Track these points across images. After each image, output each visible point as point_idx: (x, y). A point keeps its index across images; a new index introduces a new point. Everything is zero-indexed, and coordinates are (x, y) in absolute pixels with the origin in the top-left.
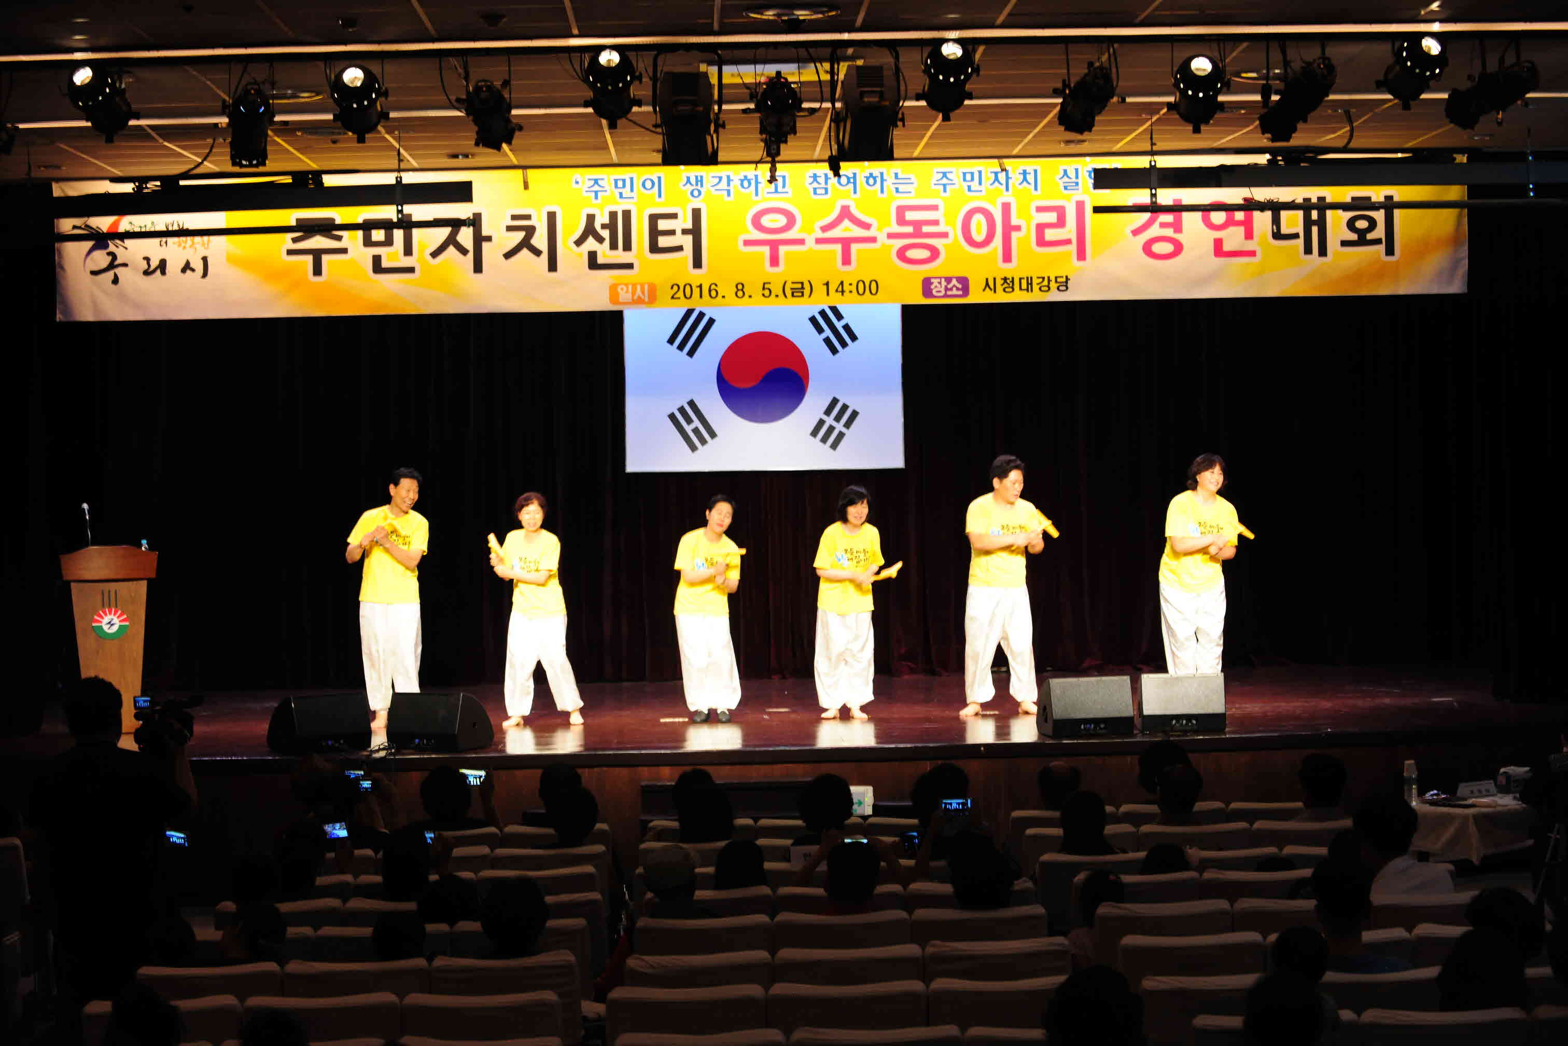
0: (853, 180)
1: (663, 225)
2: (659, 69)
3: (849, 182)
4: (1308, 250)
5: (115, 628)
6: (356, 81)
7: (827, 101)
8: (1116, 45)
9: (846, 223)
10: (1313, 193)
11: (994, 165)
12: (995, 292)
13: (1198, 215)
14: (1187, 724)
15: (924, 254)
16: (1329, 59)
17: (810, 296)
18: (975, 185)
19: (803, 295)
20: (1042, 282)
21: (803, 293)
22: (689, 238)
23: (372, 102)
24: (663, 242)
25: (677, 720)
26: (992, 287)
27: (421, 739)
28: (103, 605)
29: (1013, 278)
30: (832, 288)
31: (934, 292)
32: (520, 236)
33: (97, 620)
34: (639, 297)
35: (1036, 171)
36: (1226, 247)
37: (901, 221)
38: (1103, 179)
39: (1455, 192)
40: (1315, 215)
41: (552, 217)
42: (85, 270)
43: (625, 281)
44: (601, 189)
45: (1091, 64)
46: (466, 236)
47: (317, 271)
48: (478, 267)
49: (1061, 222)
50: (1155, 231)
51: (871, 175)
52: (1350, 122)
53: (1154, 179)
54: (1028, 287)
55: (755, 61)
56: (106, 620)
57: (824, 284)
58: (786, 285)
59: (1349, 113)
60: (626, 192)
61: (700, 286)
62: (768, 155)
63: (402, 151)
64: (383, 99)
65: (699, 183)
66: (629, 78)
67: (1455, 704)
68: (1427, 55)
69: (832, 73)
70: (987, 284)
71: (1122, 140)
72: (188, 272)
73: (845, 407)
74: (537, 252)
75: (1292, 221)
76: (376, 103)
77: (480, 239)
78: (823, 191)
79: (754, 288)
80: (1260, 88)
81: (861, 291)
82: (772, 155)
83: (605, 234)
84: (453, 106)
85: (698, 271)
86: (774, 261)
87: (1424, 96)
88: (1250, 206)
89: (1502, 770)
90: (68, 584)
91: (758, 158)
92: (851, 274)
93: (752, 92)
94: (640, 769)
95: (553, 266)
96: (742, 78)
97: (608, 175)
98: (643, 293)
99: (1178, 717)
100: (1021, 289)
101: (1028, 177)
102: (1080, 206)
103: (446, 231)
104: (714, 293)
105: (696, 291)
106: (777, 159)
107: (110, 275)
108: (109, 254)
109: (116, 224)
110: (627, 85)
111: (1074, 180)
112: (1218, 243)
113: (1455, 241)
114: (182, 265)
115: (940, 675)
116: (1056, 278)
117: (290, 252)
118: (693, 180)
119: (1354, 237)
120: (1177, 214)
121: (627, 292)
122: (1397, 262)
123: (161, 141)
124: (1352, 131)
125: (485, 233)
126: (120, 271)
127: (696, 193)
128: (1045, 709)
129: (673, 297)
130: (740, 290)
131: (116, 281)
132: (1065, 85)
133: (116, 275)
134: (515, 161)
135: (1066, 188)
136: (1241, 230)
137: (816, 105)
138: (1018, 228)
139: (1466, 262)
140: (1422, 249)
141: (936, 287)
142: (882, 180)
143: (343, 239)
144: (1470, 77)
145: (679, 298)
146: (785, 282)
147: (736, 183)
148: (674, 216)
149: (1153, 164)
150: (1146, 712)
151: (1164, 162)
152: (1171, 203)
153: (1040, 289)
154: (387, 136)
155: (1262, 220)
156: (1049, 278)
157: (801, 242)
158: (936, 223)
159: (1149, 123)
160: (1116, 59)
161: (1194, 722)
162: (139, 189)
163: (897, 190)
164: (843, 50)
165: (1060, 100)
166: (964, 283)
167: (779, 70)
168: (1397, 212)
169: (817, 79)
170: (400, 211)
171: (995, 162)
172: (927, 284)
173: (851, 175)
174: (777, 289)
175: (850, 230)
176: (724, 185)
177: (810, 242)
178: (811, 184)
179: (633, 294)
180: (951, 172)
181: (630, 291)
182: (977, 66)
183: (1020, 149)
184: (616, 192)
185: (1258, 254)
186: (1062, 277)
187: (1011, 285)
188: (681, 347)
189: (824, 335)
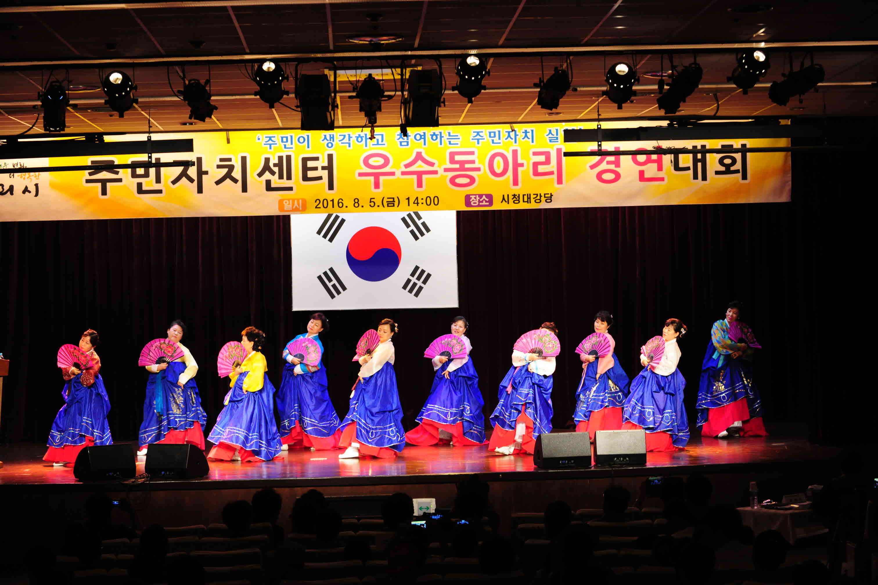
0: (423, 137)
1: (310, 164)
2: (299, 72)
3: (421, 138)
4: (695, 177)
6: (118, 80)
7: (399, 91)
8: (571, 58)
9: (420, 162)
10: (699, 143)
11: (507, 127)
12: (508, 203)
13: (630, 157)
14: (623, 460)
15: (466, 181)
16: (699, 65)
17: (398, 206)
18: (496, 140)
19: (394, 206)
20: (536, 197)
21: (394, 204)
22: (326, 172)
23: (128, 93)
24: (310, 174)
25: (320, 459)
26: (507, 200)
27: (166, 472)
29: (519, 195)
30: (412, 201)
31: (472, 204)
32: (225, 171)
34: (296, 207)
35: (532, 131)
36: (646, 176)
37: (452, 161)
38: (569, 136)
39: (783, 142)
40: (699, 156)
41: (244, 160)
43: (288, 198)
44: (273, 143)
45: (556, 69)
46: (192, 171)
47: (104, 192)
48: (200, 190)
49: (548, 162)
50: (604, 166)
51: (433, 134)
52: (717, 101)
53: (600, 137)
54: (528, 200)
55: (356, 68)
57: (406, 199)
58: (384, 200)
59: (716, 96)
60: (288, 145)
61: (333, 200)
62: (369, 123)
63: (151, 119)
64: (134, 91)
65: (332, 139)
66: (280, 78)
67: (786, 447)
68: (757, 62)
69: (402, 75)
70: (504, 199)
71: (583, 112)
72: (27, 193)
73: (423, 272)
74: (235, 181)
75: (686, 160)
76: (130, 93)
77: (201, 173)
78: (406, 144)
79: (364, 201)
80: (657, 82)
81: (429, 203)
82: (372, 123)
83: (276, 169)
84: (175, 94)
85: (331, 192)
86: (377, 185)
87: (756, 86)
88: (659, 151)
89: (810, 487)
91: (364, 124)
92: (422, 193)
93: (354, 86)
94: (296, 489)
95: (245, 189)
96: (348, 78)
97: (277, 135)
98: (299, 205)
99: (618, 456)
100: (524, 201)
101: (528, 134)
102: (559, 151)
103: (180, 169)
104: (341, 205)
105: (330, 203)
106: (375, 125)
110: (280, 82)
111: (555, 136)
112: (642, 173)
113: (784, 171)
114: (23, 188)
116: (545, 194)
117: (88, 181)
118: (328, 138)
119: (723, 169)
120: (617, 156)
121: (289, 204)
122: (749, 184)
123: (7, 115)
124: (718, 106)
125: (204, 169)
127: (330, 145)
128: (538, 451)
129: (316, 207)
130: (356, 202)
132: (541, 81)
134: (221, 126)
135: (550, 141)
136: (655, 165)
137: (392, 93)
138: (522, 165)
139: (790, 183)
140: (764, 175)
141: (473, 200)
142: (441, 137)
143: (119, 173)
144: (783, 75)
145: (320, 208)
146: (384, 198)
147: (353, 139)
148: (317, 159)
149: (599, 126)
150: (598, 453)
151: (606, 125)
152: (613, 150)
153: (535, 201)
154: (143, 112)
155: (667, 159)
156: (540, 194)
157: (393, 174)
158: (473, 162)
159: (597, 102)
160: (571, 66)
161: (627, 459)
163: (450, 142)
164: (409, 60)
165: (539, 90)
166: (490, 197)
167: (370, 73)
168: (749, 155)
169: (393, 78)
170: (150, 157)
171: (508, 126)
172: (468, 198)
173: (422, 134)
174: (378, 202)
175: (422, 167)
176: (346, 140)
177: (398, 174)
178: (398, 139)
179: (293, 204)
180: (482, 132)
181: (291, 203)
182: (489, 70)
183: (522, 118)
184: (282, 145)
185: (666, 179)
186: (548, 194)
187: (518, 199)
188: (325, 236)
189: (410, 229)
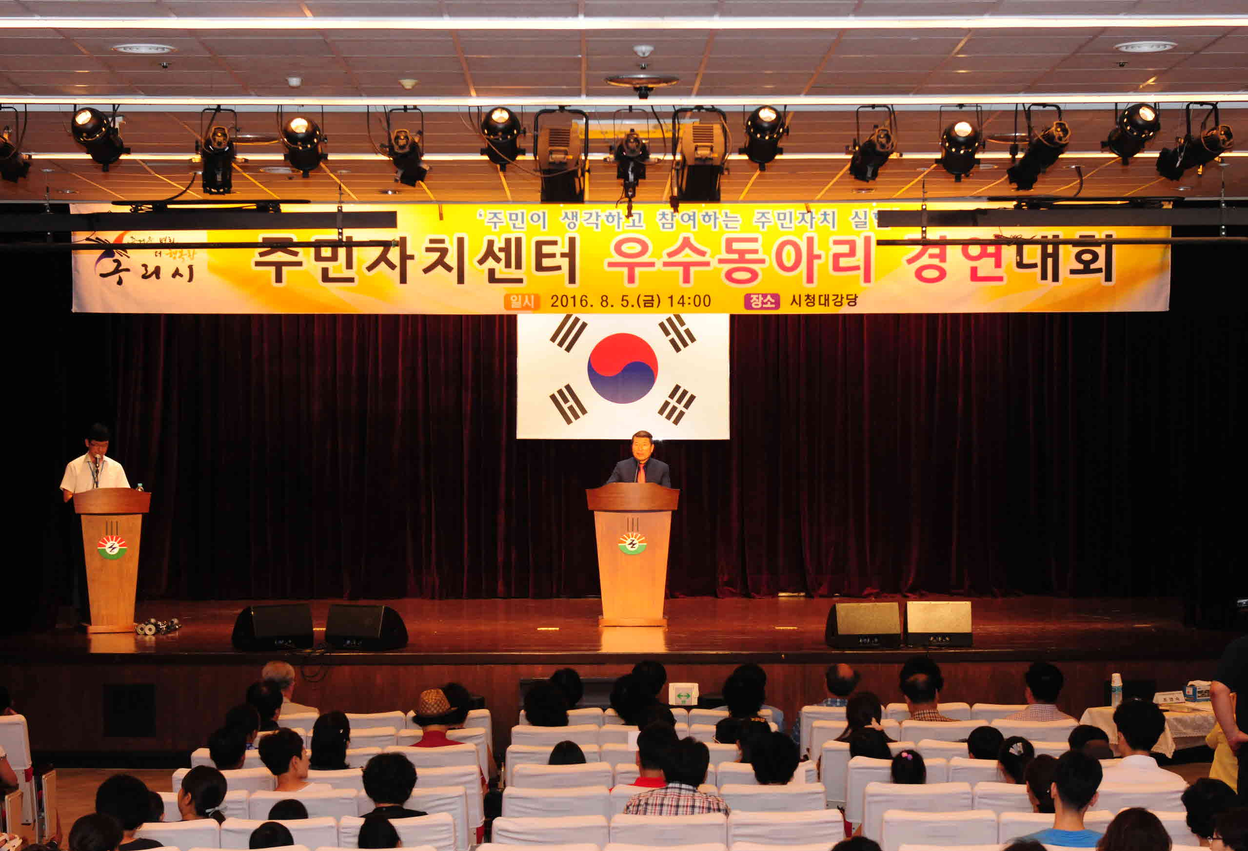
0: (692, 217)
1: (546, 249)
3: (690, 219)
4: (1044, 277)
5: (116, 551)
6: (302, 129)
7: (669, 154)
9: (687, 251)
10: (1049, 232)
11: (802, 207)
12: (800, 306)
13: (959, 248)
14: (942, 641)
15: (747, 275)
16: (1064, 124)
17: (658, 307)
18: (787, 223)
19: (652, 306)
20: (836, 299)
21: (652, 304)
22: (566, 260)
23: (314, 146)
24: (546, 262)
25: (550, 629)
26: (798, 302)
27: (351, 641)
28: (107, 534)
29: (814, 296)
30: (675, 300)
31: (753, 306)
32: (436, 256)
33: (101, 544)
34: (526, 305)
35: (834, 213)
36: (980, 274)
37: (729, 250)
38: (886, 219)
39: (1163, 232)
40: (1050, 249)
41: (461, 241)
42: (96, 273)
43: (517, 292)
44: (499, 221)
45: (876, 127)
46: (394, 255)
47: (279, 279)
48: (403, 280)
49: (852, 253)
50: (925, 260)
51: (707, 214)
52: (1081, 176)
53: (925, 218)
54: (825, 302)
56: (109, 544)
57: (669, 297)
58: (640, 298)
59: (1080, 168)
60: (519, 223)
61: (574, 297)
62: (626, 196)
63: (342, 185)
64: (323, 144)
65: (575, 218)
66: (515, 132)
67: (1153, 629)
68: (1143, 122)
69: (673, 131)
70: (794, 300)
71: (901, 189)
72: (178, 277)
73: (685, 393)
74: (449, 269)
75: (1032, 254)
76: (317, 147)
77: (405, 257)
78: (670, 226)
79: (615, 299)
80: (1009, 147)
81: (697, 304)
82: (629, 194)
83: (502, 255)
84: (379, 151)
85: (572, 286)
86: (631, 279)
87: (1138, 155)
88: (999, 241)
89: (1189, 684)
90: (79, 515)
91: (618, 199)
92: (689, 290)
93: (611, 145)
94: (522, 666)
95: (461, 280)
96: (603, 134)
97: (504, 210)
98: (529, 302)
99: (936, 635)
100: (820, 304)
101: (828, 217)
102: (867, 240)
103: (380, 249)
104: (584, 303)
105: (571, 301)
106: (633, 200)
107: (116, 277)
108: (115, 261)
109: (121, 237)
110: (515, 138)
111: (863, 220)
112: (974, 270)
113: (1160, 270)
114: (173, 271)
115: (754, 597)
116: (847, 295)
117: (258, 264)
118: (570, 216)
119: (1081, 267)
120: (942, 247)
121: (517, 301)
122: (1114, 287)
123: (153, 173)
124: (1081, 183)
125: (409, 253)
126: (122, 274)
127: (572, 225)
128: (832, 627)
129: (553, 306)
130: (605, 301)
131: (120, 282)
132: (855, 143)
133: (120, 278)
134: (432, 197)
135: (857, 226)
136: (992, 260)
137: (661, 157)
138: (819, 257)
139: (1168, 287)
140: (1133, 278)
141: (755, 301)
142: (716, 218)
143: (299, 254)
144: (1177, 139)
145: (557, 306)
146: (640, 296)
147: (603, 218)
148: (554, 243)
149: (924, 207)
150: (910, 631)
151: (932, 206)
152: (937, 238)
153: (835, 304)
154: (332, 175)
155: (1009, 252)
156: (842, 295)
157: (652, 264)
158: (755, 252)
159: (922, 176)
160: (895, 123)
161: (947, 639)
162: (135, 210)
163: (727, 225)
165: (850, 157)
166: (776, 297)
167: (632, 125)
168: (1115, 247)
169: (662, 136)
170: (340, 234)
171: (803, 205)
172: (748, 298)
173: (692, 214)
174: (633, 300)
175: (690, 256)
176: (593, 219)
177: (659, 265)
178: (660, 220)
179: (523, 301)
180: (769, 213)
181: (520, 299)
182: (788, 127)
183: (823, 195)
184: (511, 223)
185: (1005, 279)
186: (852, 295)
187: (812, 301)
188: (561, 344)
189: (670, 337)
